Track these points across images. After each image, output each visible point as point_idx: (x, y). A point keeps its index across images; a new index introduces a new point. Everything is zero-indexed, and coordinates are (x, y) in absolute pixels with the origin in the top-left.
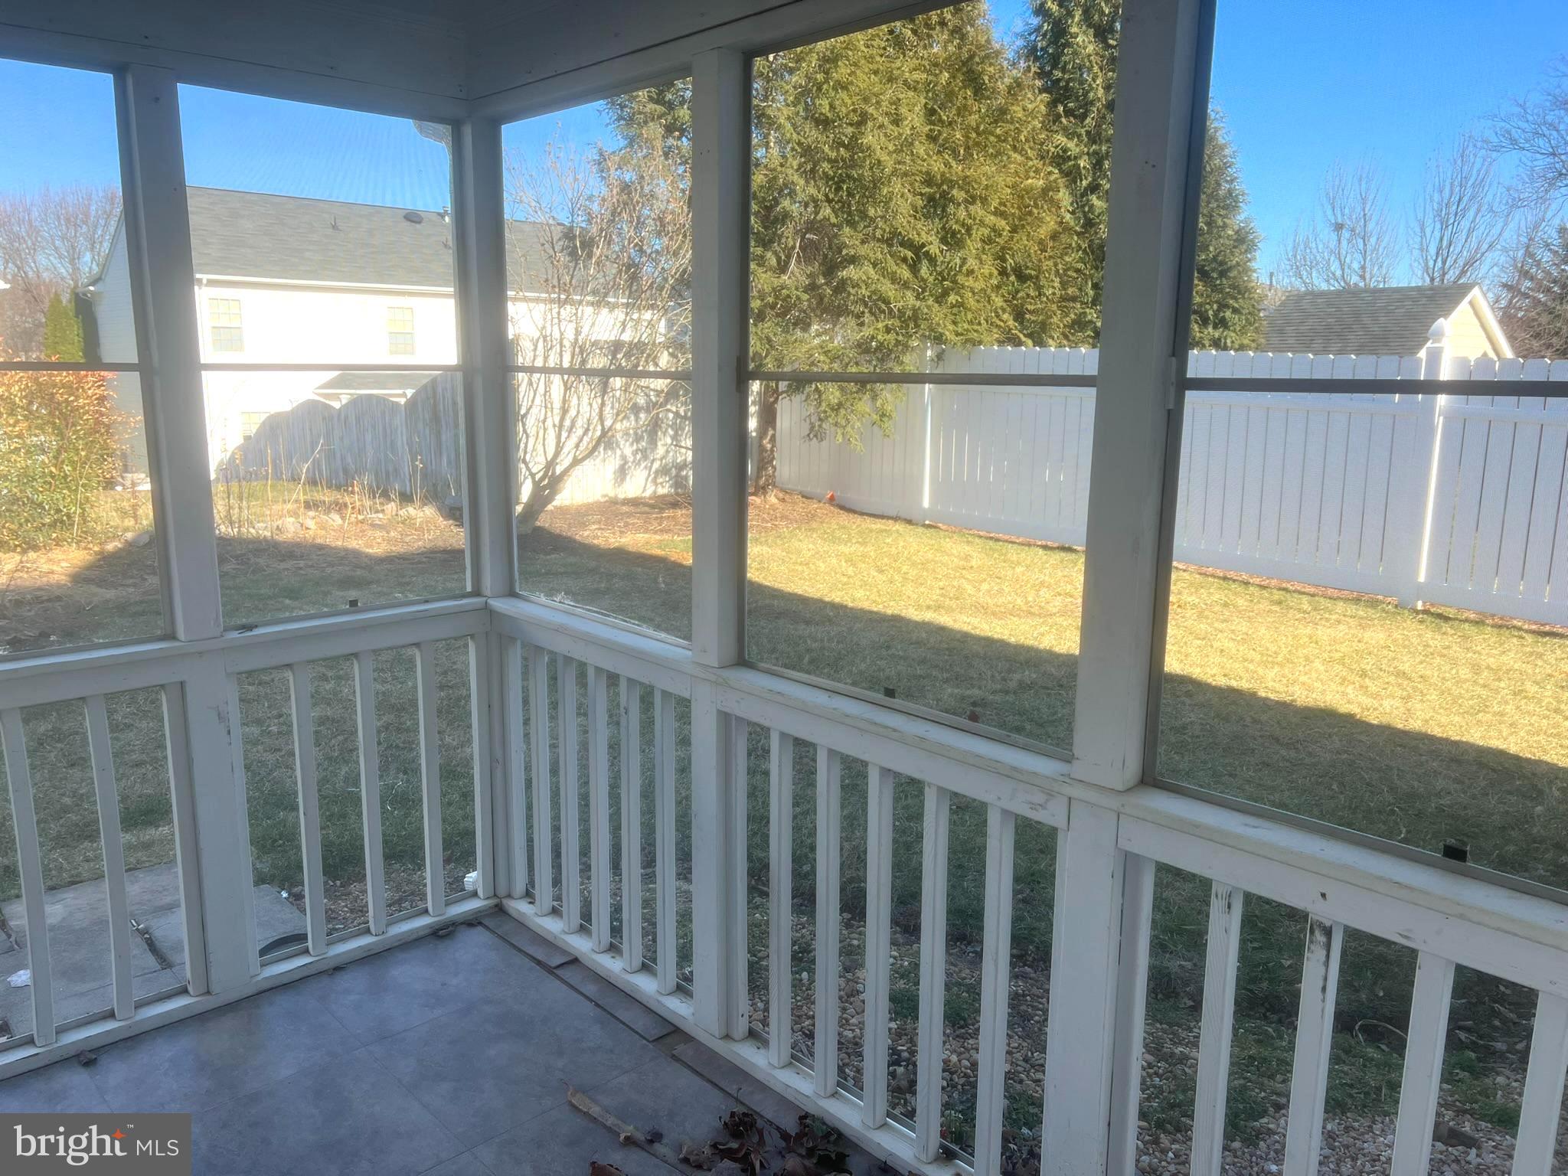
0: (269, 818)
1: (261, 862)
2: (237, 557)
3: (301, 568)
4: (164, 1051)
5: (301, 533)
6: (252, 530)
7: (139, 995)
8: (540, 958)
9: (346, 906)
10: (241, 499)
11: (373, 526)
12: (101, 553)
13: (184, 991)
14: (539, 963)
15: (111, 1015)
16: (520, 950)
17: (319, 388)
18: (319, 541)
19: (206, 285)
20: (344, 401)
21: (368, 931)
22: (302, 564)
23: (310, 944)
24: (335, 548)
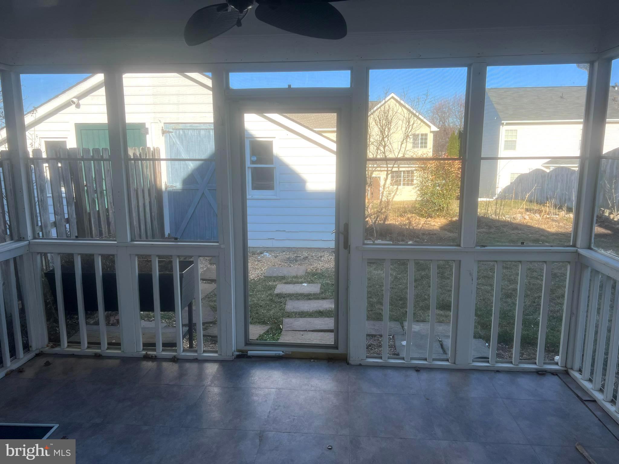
0: (487, 318)
1: (481, 331)
2: (496, 227)
3: (519, 234)
4: (438, 376)
5: (523, 220)
6: (504, 218)
7: (434, 356)
8: (579, 395)
9: (508, 355)
10: (501, 206)
11: (553, 220)
12: (451, 221)
13: (448, 360)
14: (578, 396)
15: (426, 360)
16: (571, 390)
17: (544, 164)
18: (529, 224)
19: (505, 125)
20: (551, 169)
21: (511, 363)
22: (520, 232)
23: (490, 359)
24: (535, 228)
